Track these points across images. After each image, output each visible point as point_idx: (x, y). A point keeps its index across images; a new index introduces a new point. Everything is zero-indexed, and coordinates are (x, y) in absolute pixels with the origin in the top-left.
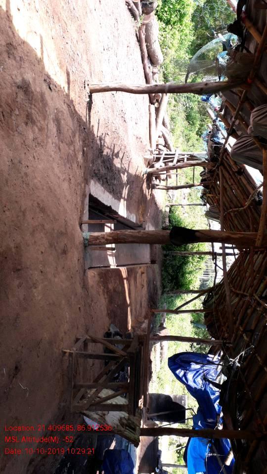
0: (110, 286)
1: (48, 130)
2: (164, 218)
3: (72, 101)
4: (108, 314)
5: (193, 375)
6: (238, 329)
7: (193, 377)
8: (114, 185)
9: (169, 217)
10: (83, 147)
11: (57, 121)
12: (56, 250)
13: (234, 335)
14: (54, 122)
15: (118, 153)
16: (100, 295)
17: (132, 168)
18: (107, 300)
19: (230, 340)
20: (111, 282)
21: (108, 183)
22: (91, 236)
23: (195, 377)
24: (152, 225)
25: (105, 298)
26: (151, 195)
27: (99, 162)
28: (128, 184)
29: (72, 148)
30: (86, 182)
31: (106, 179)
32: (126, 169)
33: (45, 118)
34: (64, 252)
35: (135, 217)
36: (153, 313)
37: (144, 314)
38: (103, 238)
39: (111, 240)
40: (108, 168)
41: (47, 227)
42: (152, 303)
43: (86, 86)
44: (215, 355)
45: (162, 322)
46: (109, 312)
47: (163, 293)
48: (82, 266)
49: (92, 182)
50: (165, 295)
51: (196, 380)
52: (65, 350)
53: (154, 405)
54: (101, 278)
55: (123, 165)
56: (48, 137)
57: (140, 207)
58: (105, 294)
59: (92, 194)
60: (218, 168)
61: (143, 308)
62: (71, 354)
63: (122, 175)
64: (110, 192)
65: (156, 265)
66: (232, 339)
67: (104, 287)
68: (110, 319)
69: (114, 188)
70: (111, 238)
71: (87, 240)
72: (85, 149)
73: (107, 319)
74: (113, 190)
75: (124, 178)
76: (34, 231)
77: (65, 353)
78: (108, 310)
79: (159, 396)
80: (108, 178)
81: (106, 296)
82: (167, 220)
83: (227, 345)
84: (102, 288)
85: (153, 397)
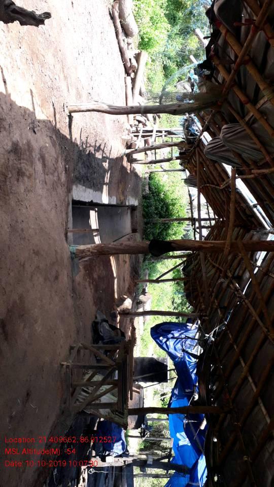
0: (95, 276)
1: (35, 173)
2: (144, 186)
4: (95, 303)
5: (174, 342)
6: (213, 302)
7: (174, 344)
8: (95, 179)
9: (149, 184)
10: (65, 165)
11: (43, 158)
12: (49, 281)
13: (209, 309)
14: (39, 160)
16: (86, 288)
18: (93, 291)
19: (206, 313)
20: (96, 271)
21: (88, 180)
22: (77, 249)
23: (175, 344)
24: (132, 196)
25: (91, 289)
27: (80, 165)
29: (56, 174)
30: (69, 190)
31: (87, 177)
33: (32, 163)
34: (57, 278)
35: (115, 198)
36: (136, 283)
37: (127, 286)
38: (89, 251)
39: (96, 253)
40: (88, 166)
41: (41, 266)
42: (134, 273)
43: (66, 108)
44: (193, 324)
45: (144, 287)
46: (95, 300)
47: (144, 260)
48: (71, 278)
49: (74, 187)
50: (147, 262)
51: (177, 347)
52: (62, 363)
53: (139, 368)
54: (86, 271)
56: (35, 179)
57: (120, 186)
58: (91, 285)
59: (74, 199)
60: (195, 148)
61: (126, 281)
62: (68, 367)
63: (104, 164)
64: (90, 187)
65: (137, 234)
66: (208, 312)
67: (90, 278)
68: (96, 306)
69: (95, 181)
70: (96, 251)
71: (74, 253)
72: (67, 166)
73: (94, 307)
74: (94, 184)
76: (32, 276)
77: (63, 365)
78: (94, 300)
79: (143, 359)
80: (89, 175)
81: (92, 287)
82: (147, 188)
83: (204, 318)
84: (88, 280)
85: (138, 360)
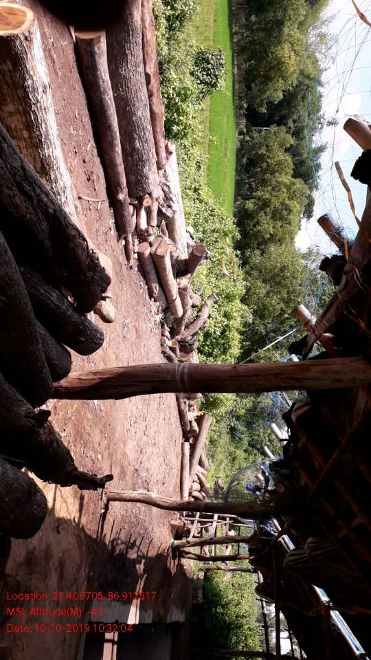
2: (195, 589)
3: (83, 528)
9: (204, 588)
10: (89, 572)
11: (61, 565)
14: (56, 570)
15: (135, 542)
17: (153, 548)
24: (177, 607)
26: (177, 566)
27: (109, 566)
28: (144, 573)
31: (116, 582)
32: (143, 554)
35: (152, 614)
40: (119, 568)
43: (104, 496)
49: (95, 602)
55: (141, 551)
57: (160, 592)
59: (93, 619)
63: (137, 566)
72: (91, 574)
75: (140, 567)
80: (118, 580)
82: (200, 593)
